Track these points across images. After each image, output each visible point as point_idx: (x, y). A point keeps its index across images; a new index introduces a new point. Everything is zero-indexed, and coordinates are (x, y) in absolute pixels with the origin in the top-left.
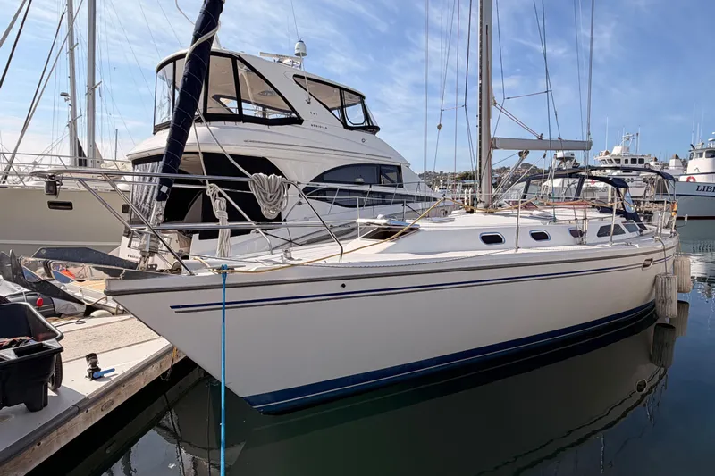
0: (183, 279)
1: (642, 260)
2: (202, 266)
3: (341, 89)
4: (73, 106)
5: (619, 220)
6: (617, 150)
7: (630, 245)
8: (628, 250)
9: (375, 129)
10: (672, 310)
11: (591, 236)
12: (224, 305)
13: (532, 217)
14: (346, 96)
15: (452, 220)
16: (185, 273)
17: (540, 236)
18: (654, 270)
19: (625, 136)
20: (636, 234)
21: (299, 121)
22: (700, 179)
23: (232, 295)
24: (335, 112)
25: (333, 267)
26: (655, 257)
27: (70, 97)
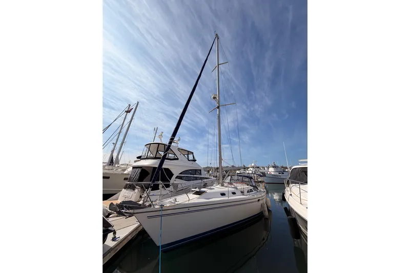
0: (152, 208)
1: (257, 200)
2: (156, 204)
3: (188, 151)
4: (115, 147)
5: (252, 188)
6: (253, 165)
7: (254, 195)
8: (253, 197)
9: (195, 161)
10: (267, 213)
11: (246, 193)
12: (161, 216)
13: (232, 188)
14: (189, 153)
15: (214, 189)
16: (152, 207)
17: (234, 193)
18: (261, 202)
19: (254, 161)
20: (256, 191)
21: (178, 159)
22: (272, 173)
23: (164, 213)
24: (186, 156)
25: (187, 204)
26: (260, 199)
27: (115, 144)
